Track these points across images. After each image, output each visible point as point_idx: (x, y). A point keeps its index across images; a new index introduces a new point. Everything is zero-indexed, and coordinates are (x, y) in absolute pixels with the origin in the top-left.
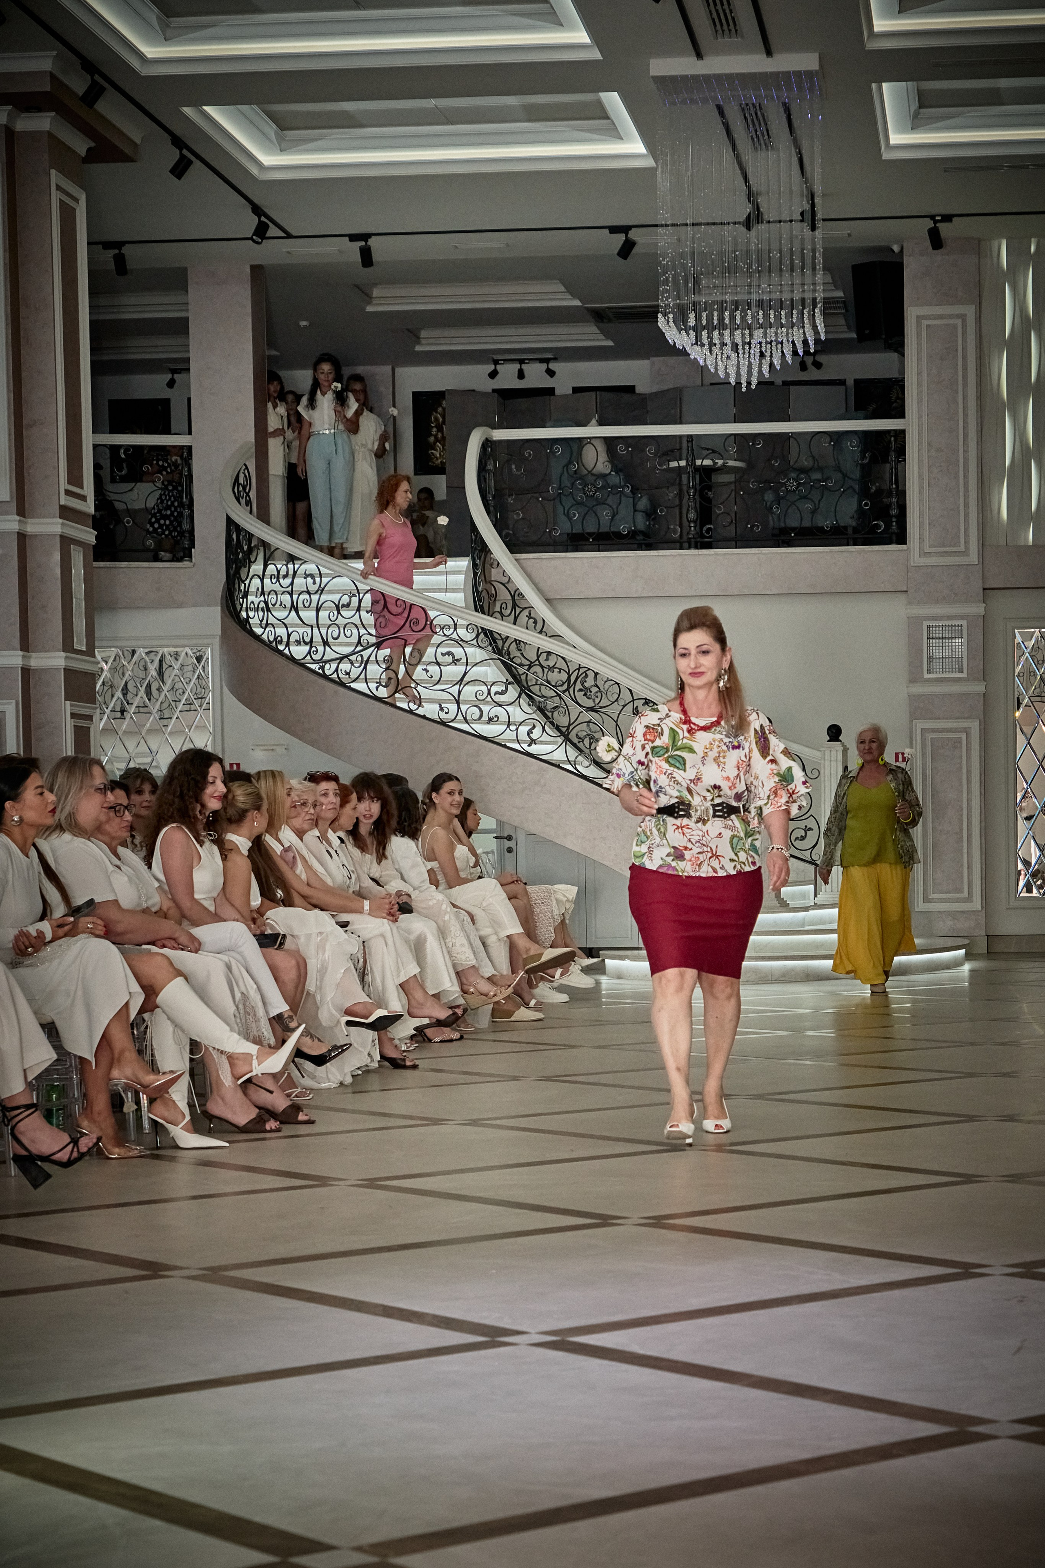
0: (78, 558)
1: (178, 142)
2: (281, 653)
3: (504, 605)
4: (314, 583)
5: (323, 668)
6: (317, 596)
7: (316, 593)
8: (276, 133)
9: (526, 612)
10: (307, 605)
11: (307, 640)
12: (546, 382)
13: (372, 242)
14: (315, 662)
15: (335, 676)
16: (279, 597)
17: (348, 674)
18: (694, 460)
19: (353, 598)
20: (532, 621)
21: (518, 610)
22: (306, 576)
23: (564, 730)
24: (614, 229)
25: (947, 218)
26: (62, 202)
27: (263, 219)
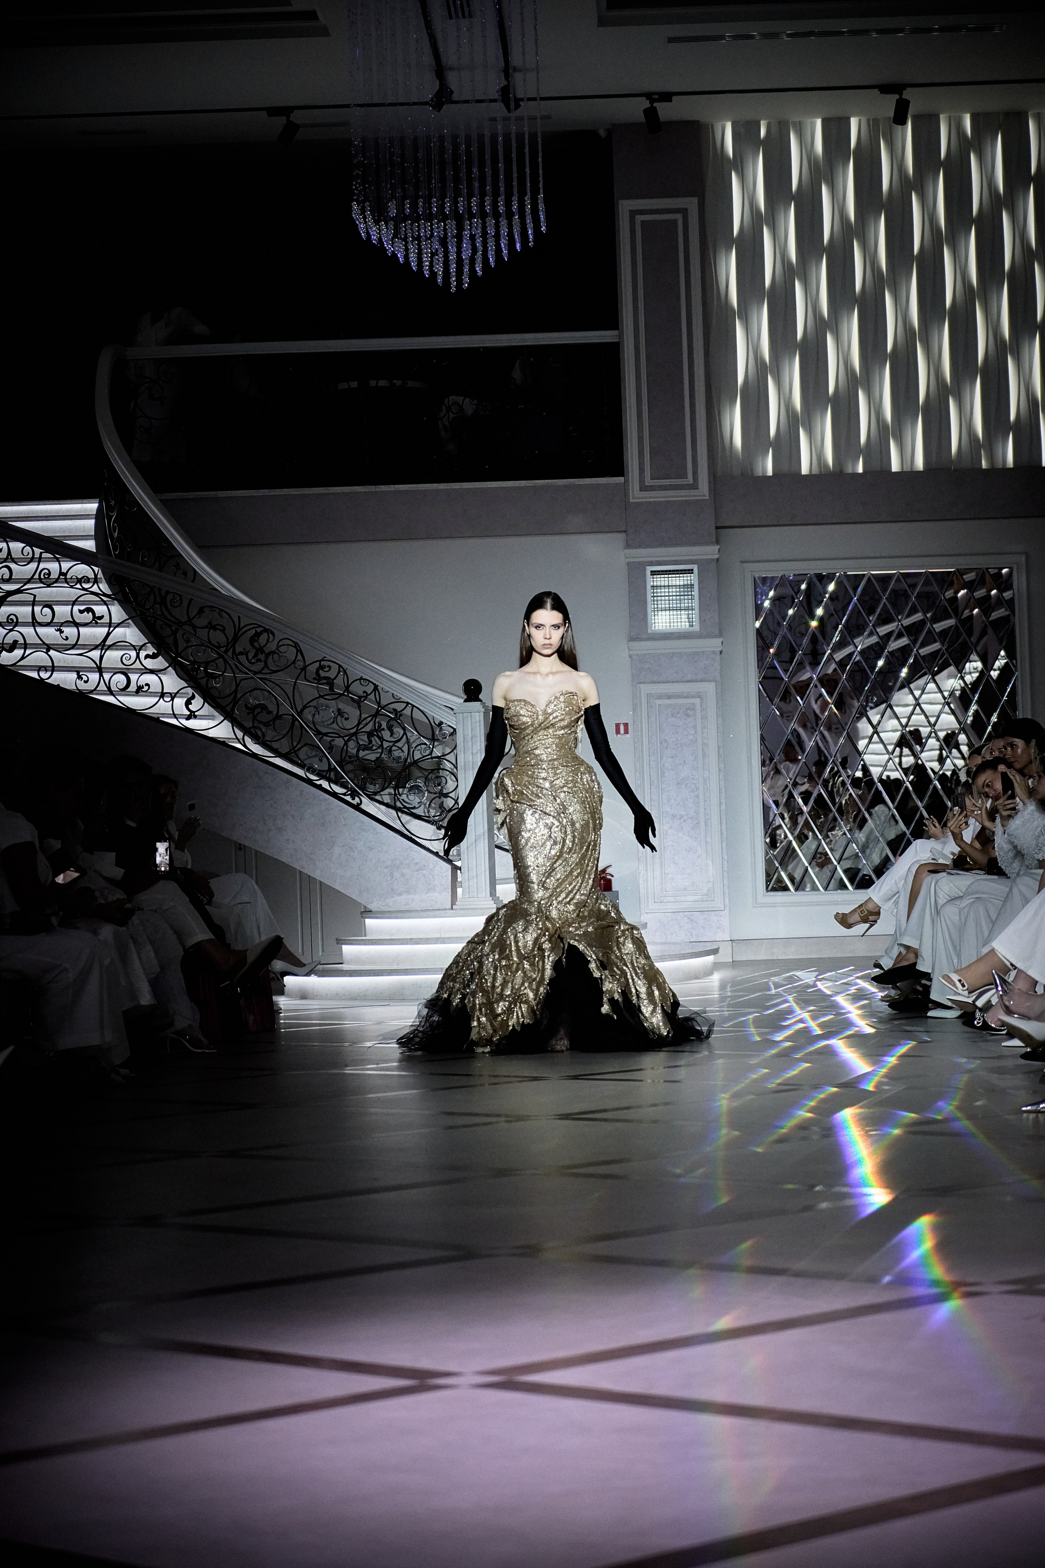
3: (146, 553)
9: (173, 562)
18: (366, 381)
20: (179, 572)
21: (163, 559)
23: (224, 703)
24: (273, 111)
25: (666, 97)
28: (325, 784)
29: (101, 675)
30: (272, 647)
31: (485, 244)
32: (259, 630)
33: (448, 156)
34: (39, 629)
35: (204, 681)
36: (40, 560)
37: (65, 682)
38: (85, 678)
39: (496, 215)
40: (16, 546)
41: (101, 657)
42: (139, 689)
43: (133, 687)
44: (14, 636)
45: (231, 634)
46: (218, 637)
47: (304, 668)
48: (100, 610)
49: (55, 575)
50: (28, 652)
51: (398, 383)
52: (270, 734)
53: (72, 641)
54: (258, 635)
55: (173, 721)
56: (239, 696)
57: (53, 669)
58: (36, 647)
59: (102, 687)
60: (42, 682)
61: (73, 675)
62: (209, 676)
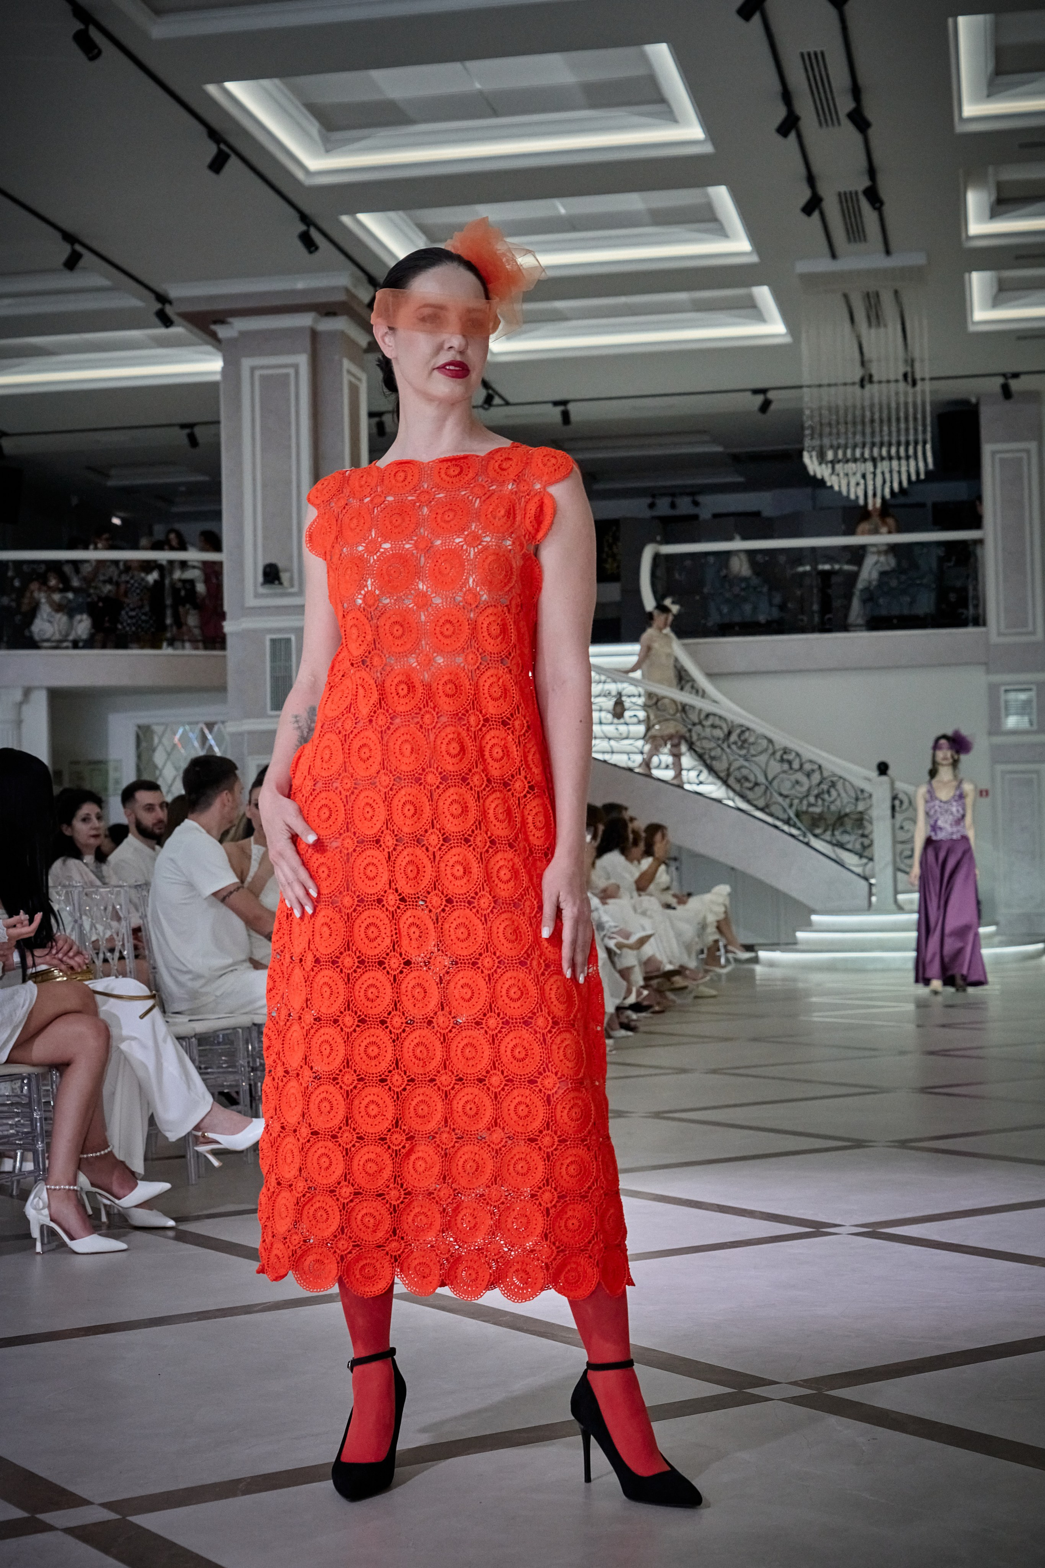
9: (690, 684)
12: (692, 510)
13: (571, 407)
18: (816, 566)
20: (694, 691)
21: (683, 682)
23: (722, 775)
24: (756, 392)
25: (1016, 375)
26: (350, 383)
27: (490, 392)
28: (786, 828)
30: (752, 740)
31: (891, 476)
32: (745, 729)
33: (867, 419)
35: (708, 762)
36: (604, 682)
37: (621, 761)
39: (899, 458)
43: (663, 765)
45: (726, 730)
46: (718, 733)
47: (774, 753)
51: (838, 567)
52: (752, 795)
53: (624, 735)
54: (743, 732)
56: (732, 769)
57: (613, 752)
60: (605, 761)
61: (625, 757)
62: (713, 758)
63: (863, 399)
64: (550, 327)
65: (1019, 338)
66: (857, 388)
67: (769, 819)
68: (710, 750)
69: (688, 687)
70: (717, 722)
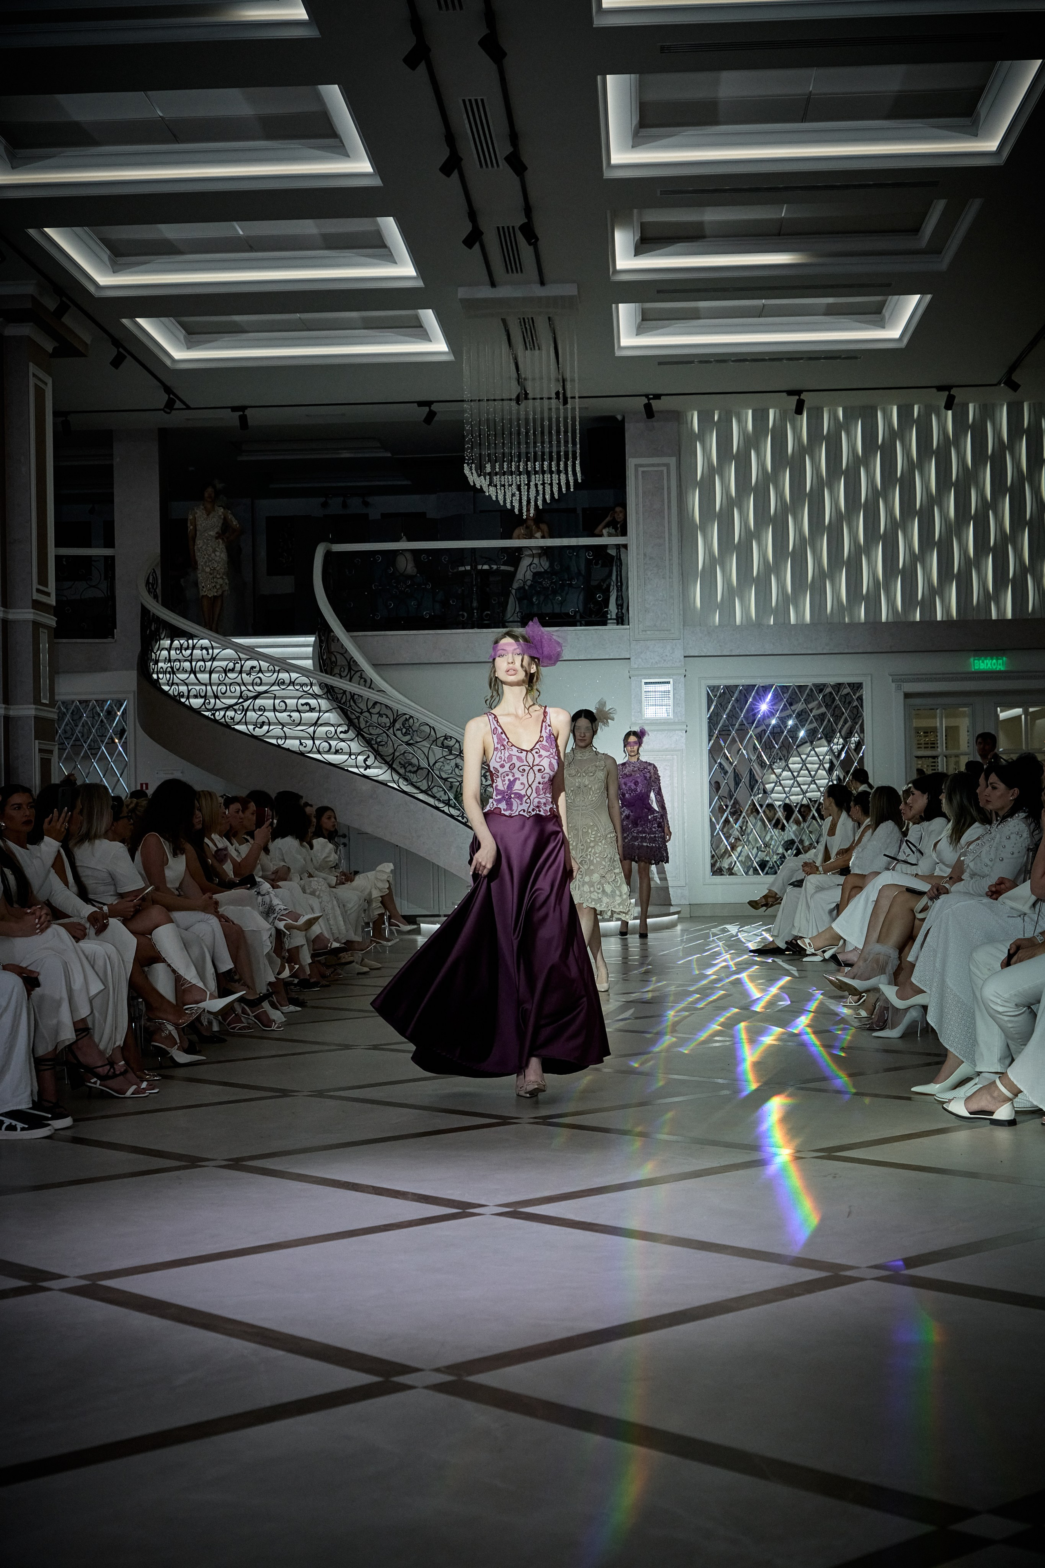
0: (44, 637)
1: (116, 343)
2: (183, 704)
3: (342, 669)
4: (208, 654)
5: (214, 715)
6: (210, 663)
7: (210, 660)
8: (185, 337)
9: (358, 674)
10: (202, 669)
11: (203, 694)
12: (363, 510)
13: (247, 412)
14: (208, 710)
15: (223, 720)
16: (182, 663)
17: (232, 718)
18: (476, 567)
19: (237, 665)
20: (363, 680)
21: (353, 673)
22: (202, 648)
23: (388, 759)
24: (421, 404)
25: (657, 397)
26: (36, 385)
27: (171, 396)
28: (446, 809)
29: (314, 743)
30: (414, 727)
31: (543, 488)
32: (408, 717)
34: (277, 713)
35: (376, 746)
36: (279, 672)
37: (293, 746)
38: (304, 745)
40: (264, 665)
41: (314, 732)
42: (337, 752)
43: (333, 750)
44: (262, 719)
45: (391, 718)
46: (384, 720)
48: (313, 702)
49: (288, 681)
50: (271, 727)
51: (495, 567)
52: (414, 778)
53: (297, 721)
54: (406, 720)
55: (355, 770)
56: (396, 755)
57: (286, 738)
58: (274, 724)
59: (315, 749)
60: (279, 746)
61: (297, 742)
62: (378, 743)
63: (518, 413)
64: (227, 338)
65: (660, 364)
66: (514, 403)
67: (431, 801)
68: (379, 735)
69: (356, 677)
70: (384, 711)
